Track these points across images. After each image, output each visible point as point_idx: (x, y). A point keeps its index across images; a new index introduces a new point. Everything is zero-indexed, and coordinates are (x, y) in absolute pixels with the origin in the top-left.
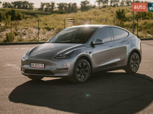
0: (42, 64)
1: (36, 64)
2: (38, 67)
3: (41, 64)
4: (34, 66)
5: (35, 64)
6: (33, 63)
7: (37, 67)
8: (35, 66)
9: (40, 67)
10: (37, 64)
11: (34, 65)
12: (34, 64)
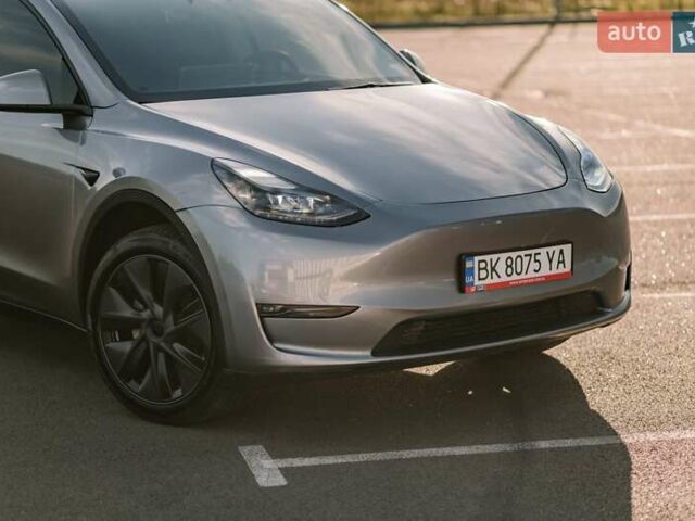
0: (557, 249)
1: (514, 255)
2: (531, 274)
3: (550, 249)
4: (496, 280)
5: (503, 256)
6: (487, 258)
7: (523, 276)
8: (504, 278)
9: (545, 271)
10: (522, 253)
11: (501, 268)
12: (495, 257)
